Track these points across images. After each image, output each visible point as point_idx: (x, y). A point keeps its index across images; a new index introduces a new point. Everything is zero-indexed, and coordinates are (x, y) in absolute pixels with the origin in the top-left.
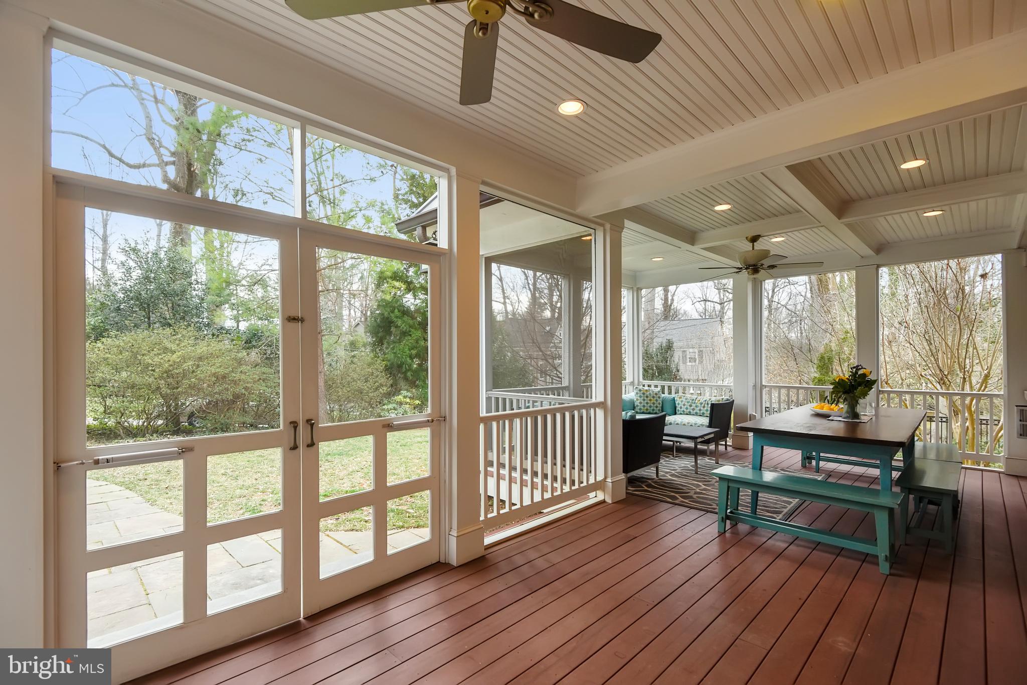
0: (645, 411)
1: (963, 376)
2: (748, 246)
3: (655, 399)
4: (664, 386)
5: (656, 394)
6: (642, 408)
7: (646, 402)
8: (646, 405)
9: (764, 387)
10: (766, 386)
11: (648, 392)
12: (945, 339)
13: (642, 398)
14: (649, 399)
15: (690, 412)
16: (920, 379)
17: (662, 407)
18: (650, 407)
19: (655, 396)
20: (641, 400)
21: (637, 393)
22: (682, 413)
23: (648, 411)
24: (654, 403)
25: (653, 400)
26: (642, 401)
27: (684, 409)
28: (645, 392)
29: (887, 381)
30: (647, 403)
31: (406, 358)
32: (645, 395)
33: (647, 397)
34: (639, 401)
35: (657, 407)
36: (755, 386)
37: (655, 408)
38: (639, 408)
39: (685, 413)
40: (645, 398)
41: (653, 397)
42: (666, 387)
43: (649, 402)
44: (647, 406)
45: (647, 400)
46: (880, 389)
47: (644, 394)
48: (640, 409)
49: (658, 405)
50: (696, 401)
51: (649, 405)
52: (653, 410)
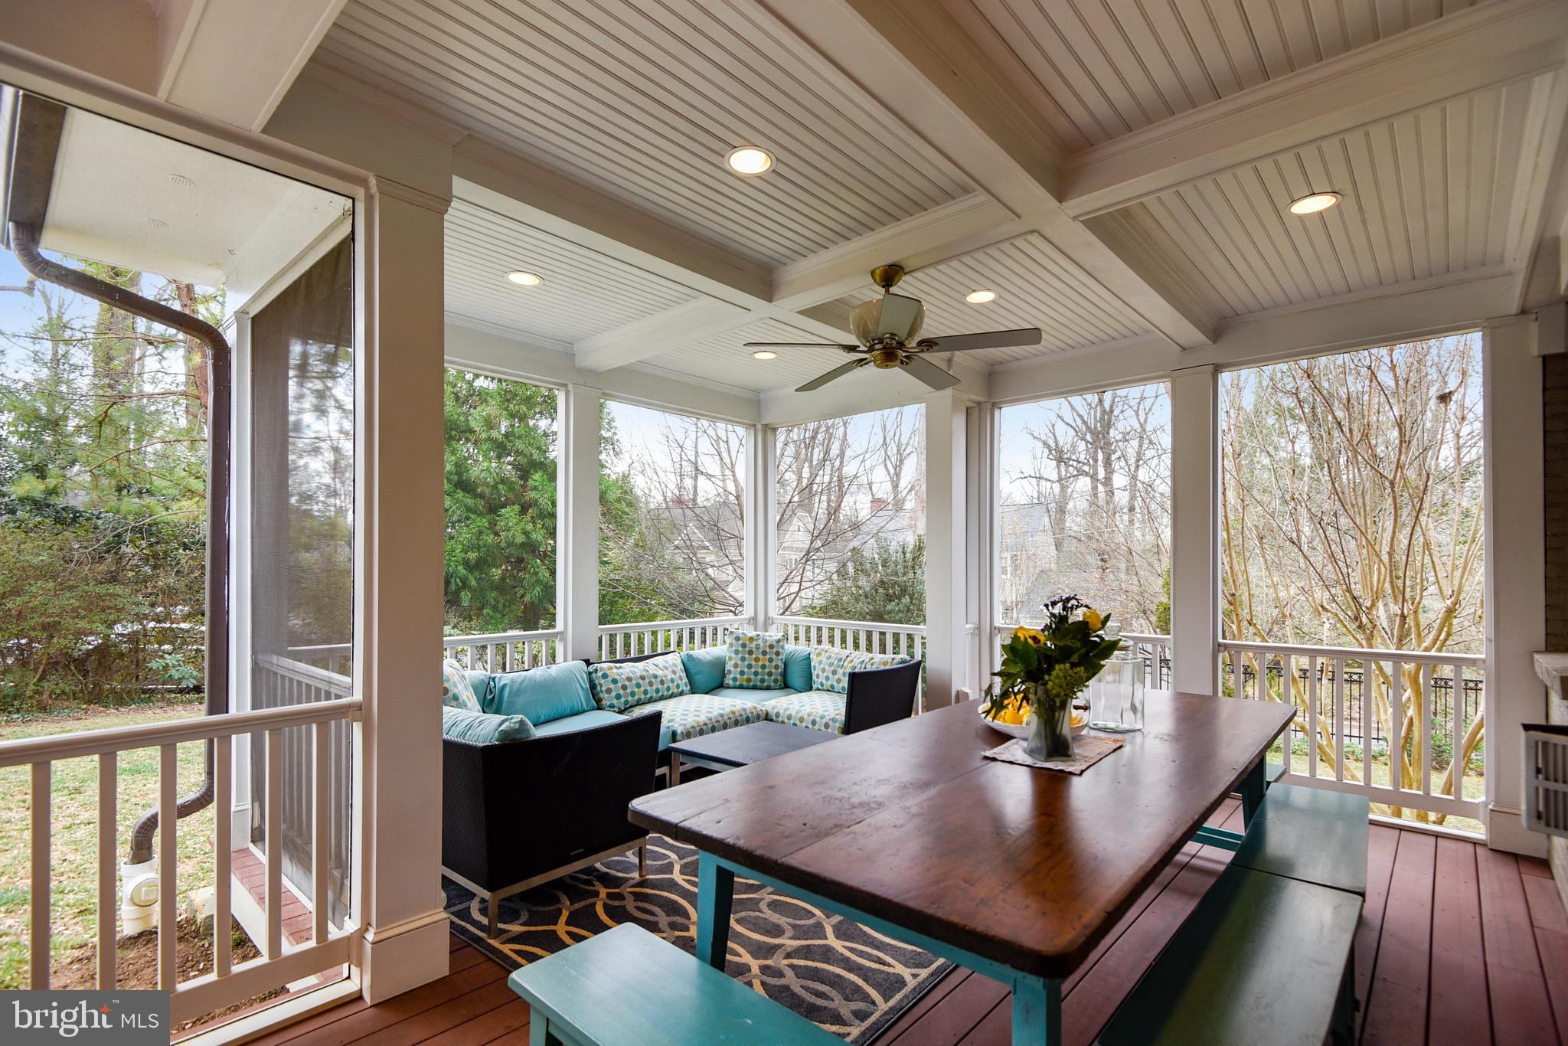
0: (745, 683)
1: (1399, 612)
2: (876, 293)
3: (768, 657)
4: (810, 627)
5: (771, 647)
6: (738, 676)
7: (746, 663)
8: (746, 670)
9: (996, 631)
10: (1000, 630)
11: (755, 643)
12: (1367, 531)
13: (740, 655)
14: (754, 656)
15: (832, 686)
16: (1320, 614)
17: (784, 674)
18: (756, 674)
19: (768, 650)
20: (736, 659)
21: (731, 645)
22: (820, 687)
23: (752, 683)
24: (763, 667)
25: (764, 660)
26: (739, 662)
27: (822, 679)
28: (747, 643)
29: (1251, 619)
30: (750, 666)
31: (457, 566)
32: (747, 649)
33: (750, 653)
34: (733, 662)
35: (770, 674)
36: (979, 628)
37: (766, 677)
38: (732, 676)
39: (825, 688)
40: (747, 656)
41: (764, 653)
42: (812, 628)
43: (753, 663)
44: (749, 673)
45: (750, 660)
46: (1220, 640)
47: (744, 646)
48: (735, 679)
49: (773, 671)
50: (845, 664)
51: (753, 670)
52: (762, 681)
